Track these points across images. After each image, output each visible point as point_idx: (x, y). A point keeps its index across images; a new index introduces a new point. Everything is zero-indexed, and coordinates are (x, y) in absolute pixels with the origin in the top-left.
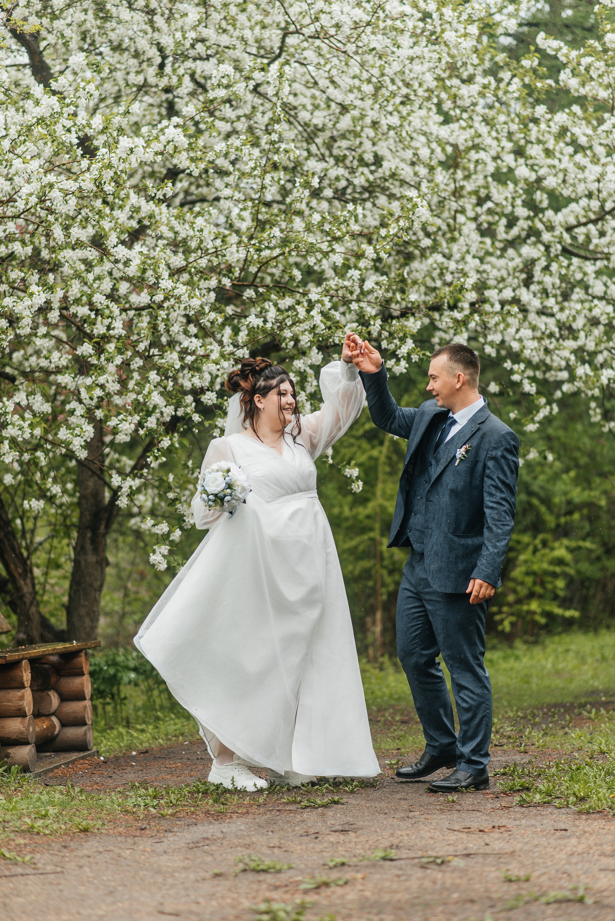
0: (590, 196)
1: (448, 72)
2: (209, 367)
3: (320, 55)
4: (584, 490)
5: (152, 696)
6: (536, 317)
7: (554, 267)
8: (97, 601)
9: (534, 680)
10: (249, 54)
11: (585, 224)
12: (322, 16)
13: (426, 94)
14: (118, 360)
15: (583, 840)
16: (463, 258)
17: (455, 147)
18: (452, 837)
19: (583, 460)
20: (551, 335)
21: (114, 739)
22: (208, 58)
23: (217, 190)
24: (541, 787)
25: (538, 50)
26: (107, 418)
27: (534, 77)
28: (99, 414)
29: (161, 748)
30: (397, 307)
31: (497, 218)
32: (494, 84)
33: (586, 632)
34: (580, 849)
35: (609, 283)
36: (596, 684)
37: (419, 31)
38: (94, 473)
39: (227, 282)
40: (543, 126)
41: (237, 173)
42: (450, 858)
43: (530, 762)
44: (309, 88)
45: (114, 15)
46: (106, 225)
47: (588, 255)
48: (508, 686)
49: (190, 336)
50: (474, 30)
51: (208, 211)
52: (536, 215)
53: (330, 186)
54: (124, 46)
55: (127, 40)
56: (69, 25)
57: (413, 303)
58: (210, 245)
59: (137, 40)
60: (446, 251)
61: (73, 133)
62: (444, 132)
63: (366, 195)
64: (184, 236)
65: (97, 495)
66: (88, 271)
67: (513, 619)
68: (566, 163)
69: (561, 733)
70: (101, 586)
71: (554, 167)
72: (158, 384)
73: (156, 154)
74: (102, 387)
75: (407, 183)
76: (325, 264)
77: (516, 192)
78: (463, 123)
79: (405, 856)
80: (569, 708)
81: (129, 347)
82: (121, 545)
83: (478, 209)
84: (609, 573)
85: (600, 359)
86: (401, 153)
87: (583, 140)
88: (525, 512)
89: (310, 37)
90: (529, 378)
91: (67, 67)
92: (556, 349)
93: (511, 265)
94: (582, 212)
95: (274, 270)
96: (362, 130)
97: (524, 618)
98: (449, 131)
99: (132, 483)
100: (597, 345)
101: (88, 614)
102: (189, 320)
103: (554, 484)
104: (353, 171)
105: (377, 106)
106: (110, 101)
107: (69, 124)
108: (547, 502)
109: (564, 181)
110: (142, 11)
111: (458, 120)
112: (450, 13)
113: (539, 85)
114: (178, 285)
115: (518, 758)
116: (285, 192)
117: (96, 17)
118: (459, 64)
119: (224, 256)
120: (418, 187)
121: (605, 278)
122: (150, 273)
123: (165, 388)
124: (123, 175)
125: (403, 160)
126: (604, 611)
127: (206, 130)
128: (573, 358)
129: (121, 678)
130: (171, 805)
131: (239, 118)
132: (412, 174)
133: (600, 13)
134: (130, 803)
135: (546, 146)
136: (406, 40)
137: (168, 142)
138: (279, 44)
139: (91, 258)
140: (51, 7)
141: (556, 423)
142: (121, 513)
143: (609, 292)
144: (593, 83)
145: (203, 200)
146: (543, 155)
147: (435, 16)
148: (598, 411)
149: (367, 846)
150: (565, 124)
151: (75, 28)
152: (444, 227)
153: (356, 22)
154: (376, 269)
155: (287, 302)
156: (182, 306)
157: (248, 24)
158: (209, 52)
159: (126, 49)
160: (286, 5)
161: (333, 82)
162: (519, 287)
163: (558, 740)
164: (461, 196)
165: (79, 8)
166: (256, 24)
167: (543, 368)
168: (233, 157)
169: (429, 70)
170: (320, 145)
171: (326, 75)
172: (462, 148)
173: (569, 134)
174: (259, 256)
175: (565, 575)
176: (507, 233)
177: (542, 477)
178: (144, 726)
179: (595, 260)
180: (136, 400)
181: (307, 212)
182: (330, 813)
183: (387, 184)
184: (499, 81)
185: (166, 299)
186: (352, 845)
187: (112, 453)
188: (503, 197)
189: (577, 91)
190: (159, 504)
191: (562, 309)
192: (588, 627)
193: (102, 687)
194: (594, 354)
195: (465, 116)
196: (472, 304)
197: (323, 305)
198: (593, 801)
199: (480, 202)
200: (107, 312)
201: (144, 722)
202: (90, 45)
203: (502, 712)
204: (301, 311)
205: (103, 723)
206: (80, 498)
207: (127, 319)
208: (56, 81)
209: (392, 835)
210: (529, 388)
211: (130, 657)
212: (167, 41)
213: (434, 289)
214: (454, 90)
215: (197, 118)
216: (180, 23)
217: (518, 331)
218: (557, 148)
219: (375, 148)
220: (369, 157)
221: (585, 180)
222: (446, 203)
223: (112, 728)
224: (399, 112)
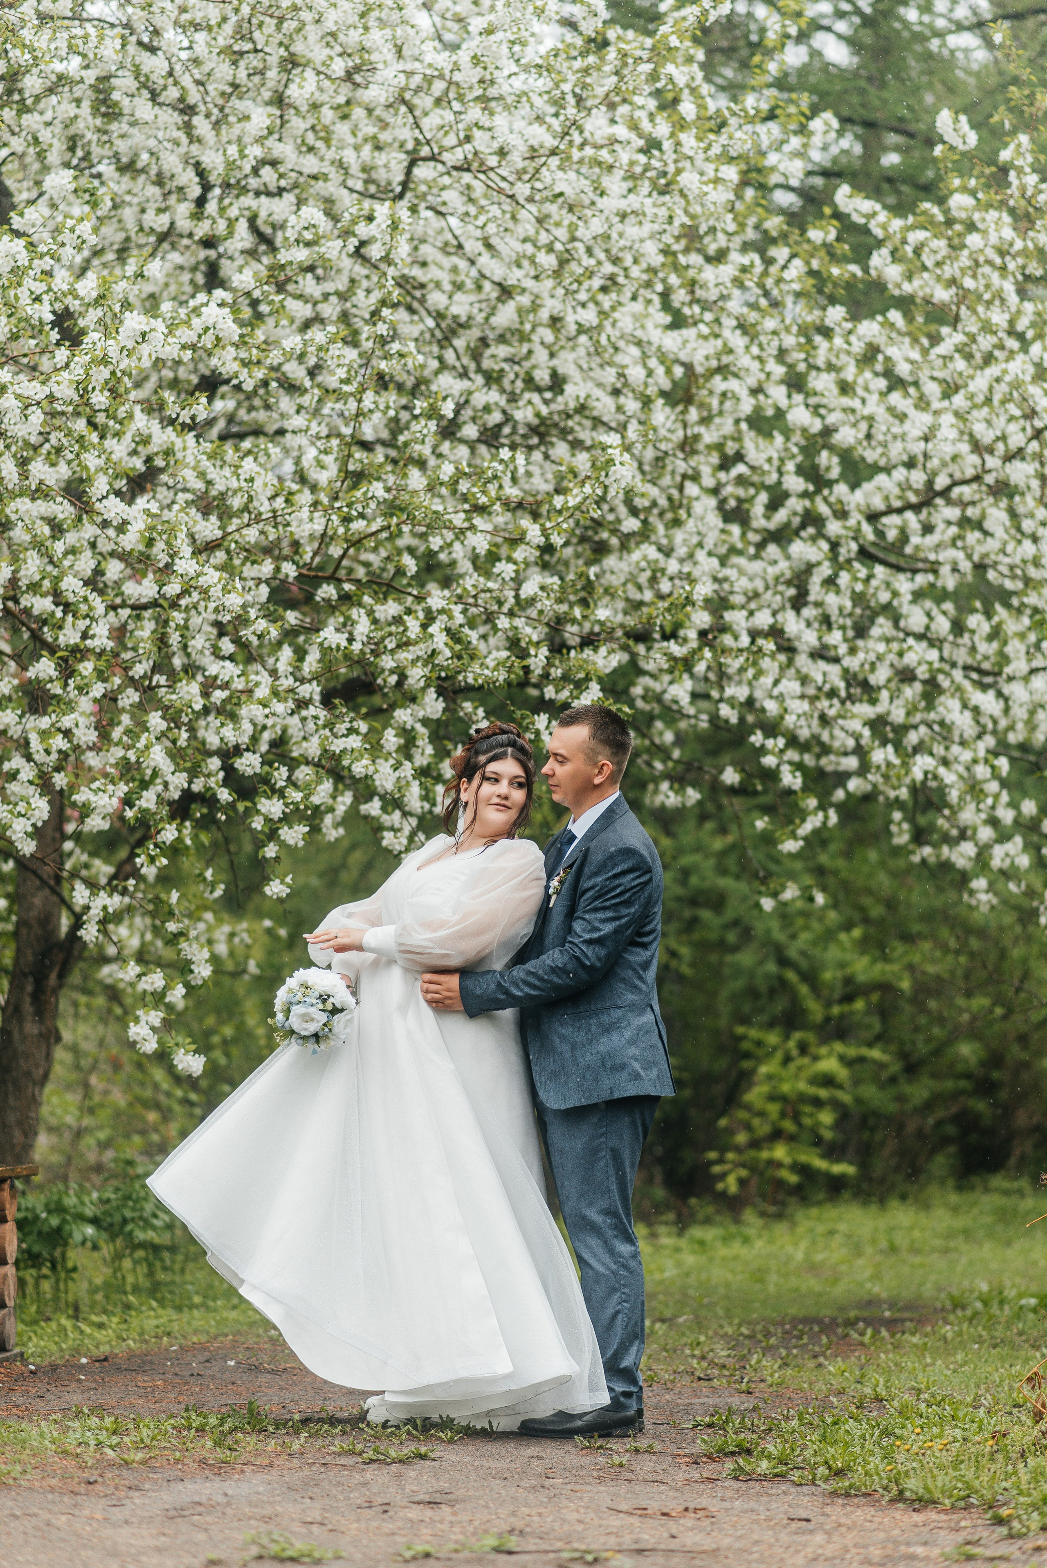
0: (910, 464)
1: (683, 242)
2: (250, 711)
3: (471, 200)
4: (874, 961)
5: (120, 1268)
6: (809, 661)
7: (844, 578)
8: (35, 1102)
9: (773, 1278)
10: (351, 190)
11: (900, 511)
12: (477, 134)
13: (645, 277)
14: (98, 690)
15: (835, 1538)
16: (691, 556)
17: (689, 367)
18: (615, 1522)
19: (877, 911)
20: (832, 694)
21: (51, 1336)
22: (280, 191)
23: (282, 416)
24: (771, 1448)
25: (838, 215)
26: (73, 788)
27: (827, 258)
28: (60, 780)
29: (131, 1355)
30: (575, 629)
31: (752, 491)
32: (759, 268)
33: (866, 1203)
34: (829, 1551)
35: (935, 612)
36: (876, 1289)
37: (638, 170)
38: (44, 882)
39: (289, 570)
40: (838, 341)
41: (316, 391)
42: (609, 1554)
43: (755, 1409)
44: (449, 254)
45: (126, 111)
46: (92, 460)
47: (902, 563)
48: (728, 1285)
49: (223, 658)
50: (731, 173)
51: (266, 449)
52: (818, 491)
53: (474, 419)
54: (140, 165)
55: (145, 157)
56: (48, 124)
57: (601, 623)
58: (265, 508)
59: (162, 155)
60: (664, 541)
61: (46, 303)
62: (671, 341)
63: (535, 440)
64: (222, 488)
65: (47, 921)
66: (54, 537)
67: (743, 1173)
68: (873, 406)
69: (811, 1364)
70: (46, 1076)
71: (853, 411)
72: (163, 734)
73: (184, 347)
74: (67, 734)
75: (604, 424)
76: (458, 551)
77: (786, 450)
78: (704, 329)
79: (532, 1548)
80: (828, 1326)
81: (118, 670)
82: (83, 1010)
83: (722, 476)
84: (909, 1107)
85: (913, 738)
86: (597, 373)
87: (903, 369)
88: (772, 992)
89: (455, 168)
90: (790, 763)
91: (41, 195)
92: (840, 716)
93: (772, 571)
94: (896, 491)
95: (371, 557)
96: (533, 330)
97: (762, 1174)
98: (679, 340)
99: (108, 901)
100: (908, 714)
101: (20, 1123)
102: (221, 629)
103: (825, 949)
104: (513, 398)
105: (560, 292)
106: (110, 256)
107: (39, 288)
108: (810, 977)
109: (869, 436)
110: (175, 108)
111: (695, 324)
112: (693, 142)
113: (835, 271)
114: (206, 569)
115: (735, 1401)
116: (396, 427)
117: (95, 111)
118: (703, 229)
119: (288, 524)
120: (622, 428)
121: (928, 604)
122: (160, 545)
123: (174, 742)
124: (126, 379)
125: (600, 385)
126: (897, 1169)
127: (270, 314)
128: (866, 732)
129: (70, 1235)
130: (141, 1445)
131: (326, 296)
132: (613, 409)
133: (945, 159)
134: (72, 1438)
135: (842, 375)
136: (615, 184)
137: (206, 330)
138: (401, 178)
139: (61, 516)
140: (20, 91)
141: (833, 847)
142: (86, 954)
143: (933, 627)
144: (925, 275)
145: (257, 432)
146: (835, 390)
147: (667, 145)
148: (906, 826)
149: (471, 1529)
150: (876, 341)
151: (58, 128)
152: (663, 502)
153: (533, 149)
154: (545, 566)
155: (390, 609)
156: (212, 605)
157: (351, 140)
158: (283, 183)
159: (143, 170)
160: (417, 113)
161: (489, 246)
162: (783, 608)
163: (805, 1375)
164: (694, 452)
165: (67, 95)
166: (366, 140)
167: (817, 750)
168: (312, 361)
169: (651, 237)
170: (461, 351)
171: (478, 233)
172: (699, 370)
173: (880, 357)
174: (348, 530)
175: (835, 1104)
176: (768, 517)
177: (805, 936)
178: (104, 1318)
179: (915, 571)
180: (124, 758)
181: (432, 462)
182: (411, 1472)
183: (570, 423)
184: (769, 262)
185: (185, 592)
186: (445, 1526)
187: (78, 851)
188: (764, 456)
189: (898, 286)
190: (152, 943)
191: (853, 651)
192: (869, 1195)
193: (36, 1249)
194: (902, 729)
195: (708, 316)
196: (703, 634)
197: (451, 617)
198: (856, 1477)
199: (726, 464)
200: (83, 608)
201: (105, 1311)
202: (83, 159)
203: (715, 1326)
204: (413, 626)
205: (34, 1308)
206: (18, 924)
207: (117, 624)
208: (21, 215)
209: (514, 1514)
210: (791, 779)
211: (86, 1199)
212: (213, 160)
213: (640, 604)
214: (691, 273)
215: (257, 294)
216: (236, 130)
217: (776, 682)
218: (860, 381)
219: (555, 362)
220: (542, 376)
221: (903, 437)
222: (667, 461)
223: (48, 1319)
224: (597, 303)
